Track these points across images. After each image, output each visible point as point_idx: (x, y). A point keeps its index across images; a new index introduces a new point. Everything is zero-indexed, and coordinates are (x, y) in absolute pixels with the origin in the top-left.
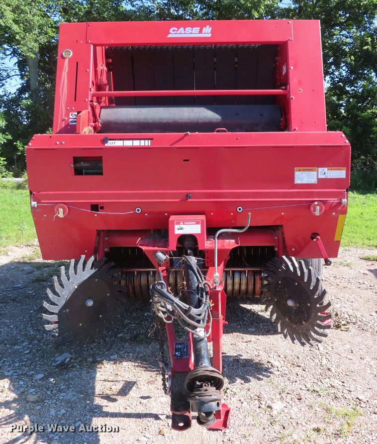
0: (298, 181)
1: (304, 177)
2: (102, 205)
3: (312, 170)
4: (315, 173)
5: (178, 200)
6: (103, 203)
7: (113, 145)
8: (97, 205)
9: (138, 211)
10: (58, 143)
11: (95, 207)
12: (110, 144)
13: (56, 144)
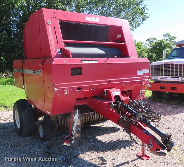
0: (138, 74)
1: (140, 73)
2: (81, 88)
3: (141, 70)
4: (142, 71)
5: (107, 83)
6: (81, 87)
7: (85, 62)
8: (79, 88)
9: (94, 89)
10: (65, 62)
11: (78, 89)
12: (84, 62)
13: (64, 62)
